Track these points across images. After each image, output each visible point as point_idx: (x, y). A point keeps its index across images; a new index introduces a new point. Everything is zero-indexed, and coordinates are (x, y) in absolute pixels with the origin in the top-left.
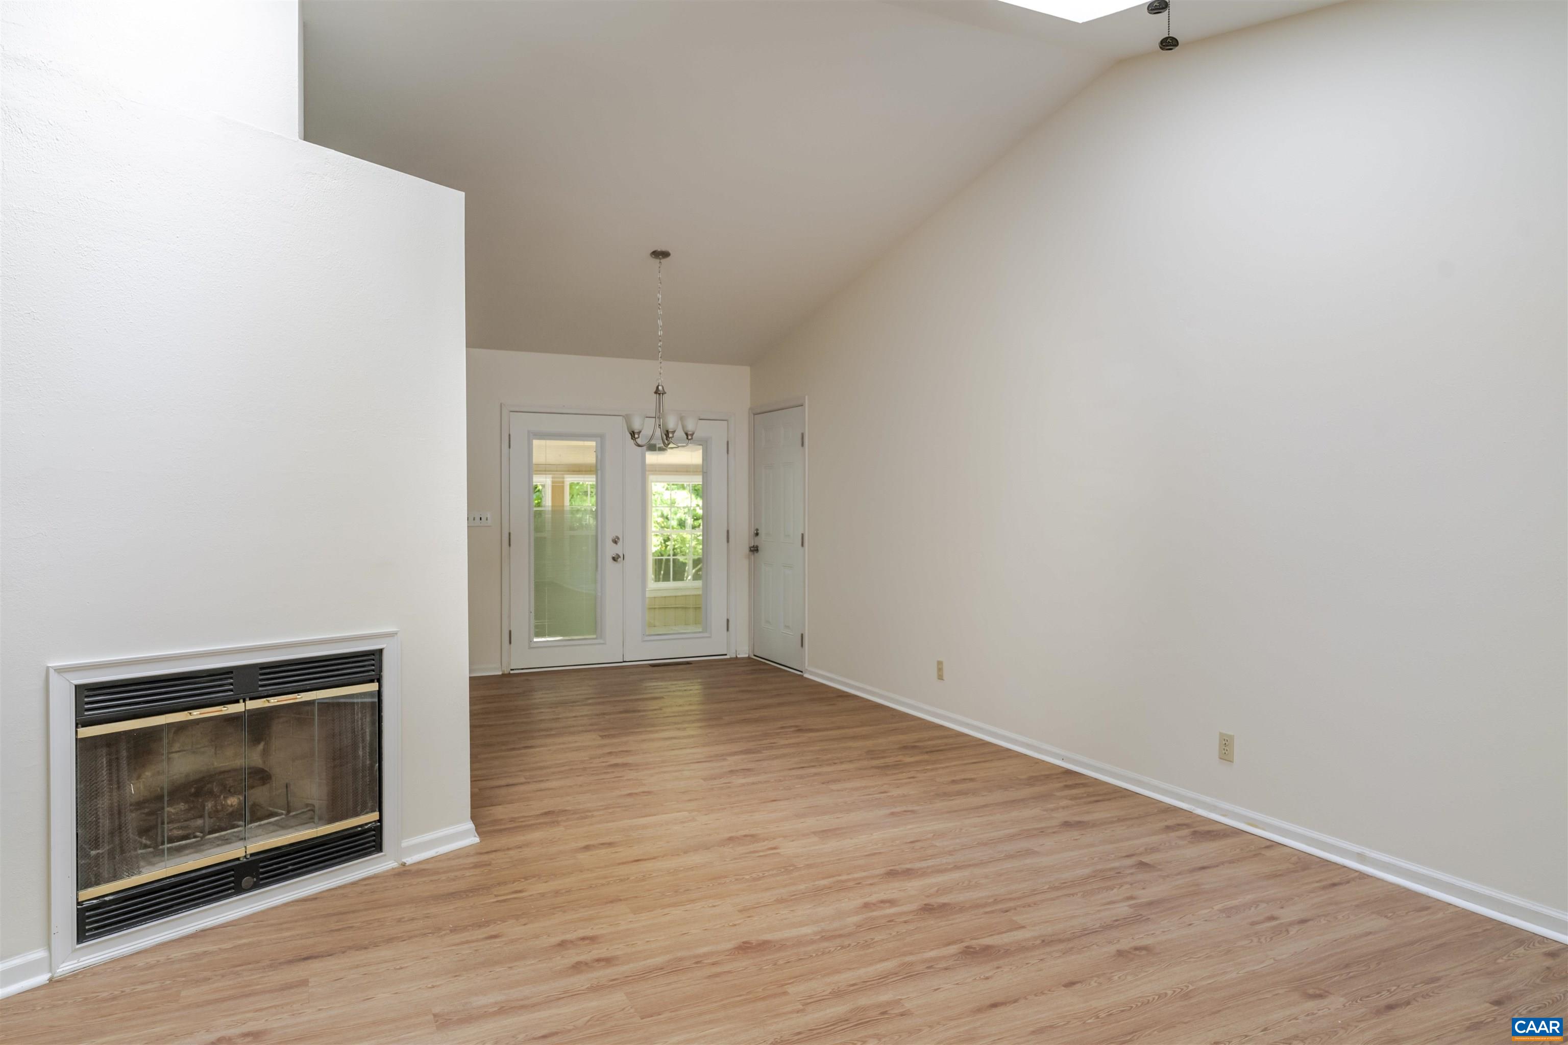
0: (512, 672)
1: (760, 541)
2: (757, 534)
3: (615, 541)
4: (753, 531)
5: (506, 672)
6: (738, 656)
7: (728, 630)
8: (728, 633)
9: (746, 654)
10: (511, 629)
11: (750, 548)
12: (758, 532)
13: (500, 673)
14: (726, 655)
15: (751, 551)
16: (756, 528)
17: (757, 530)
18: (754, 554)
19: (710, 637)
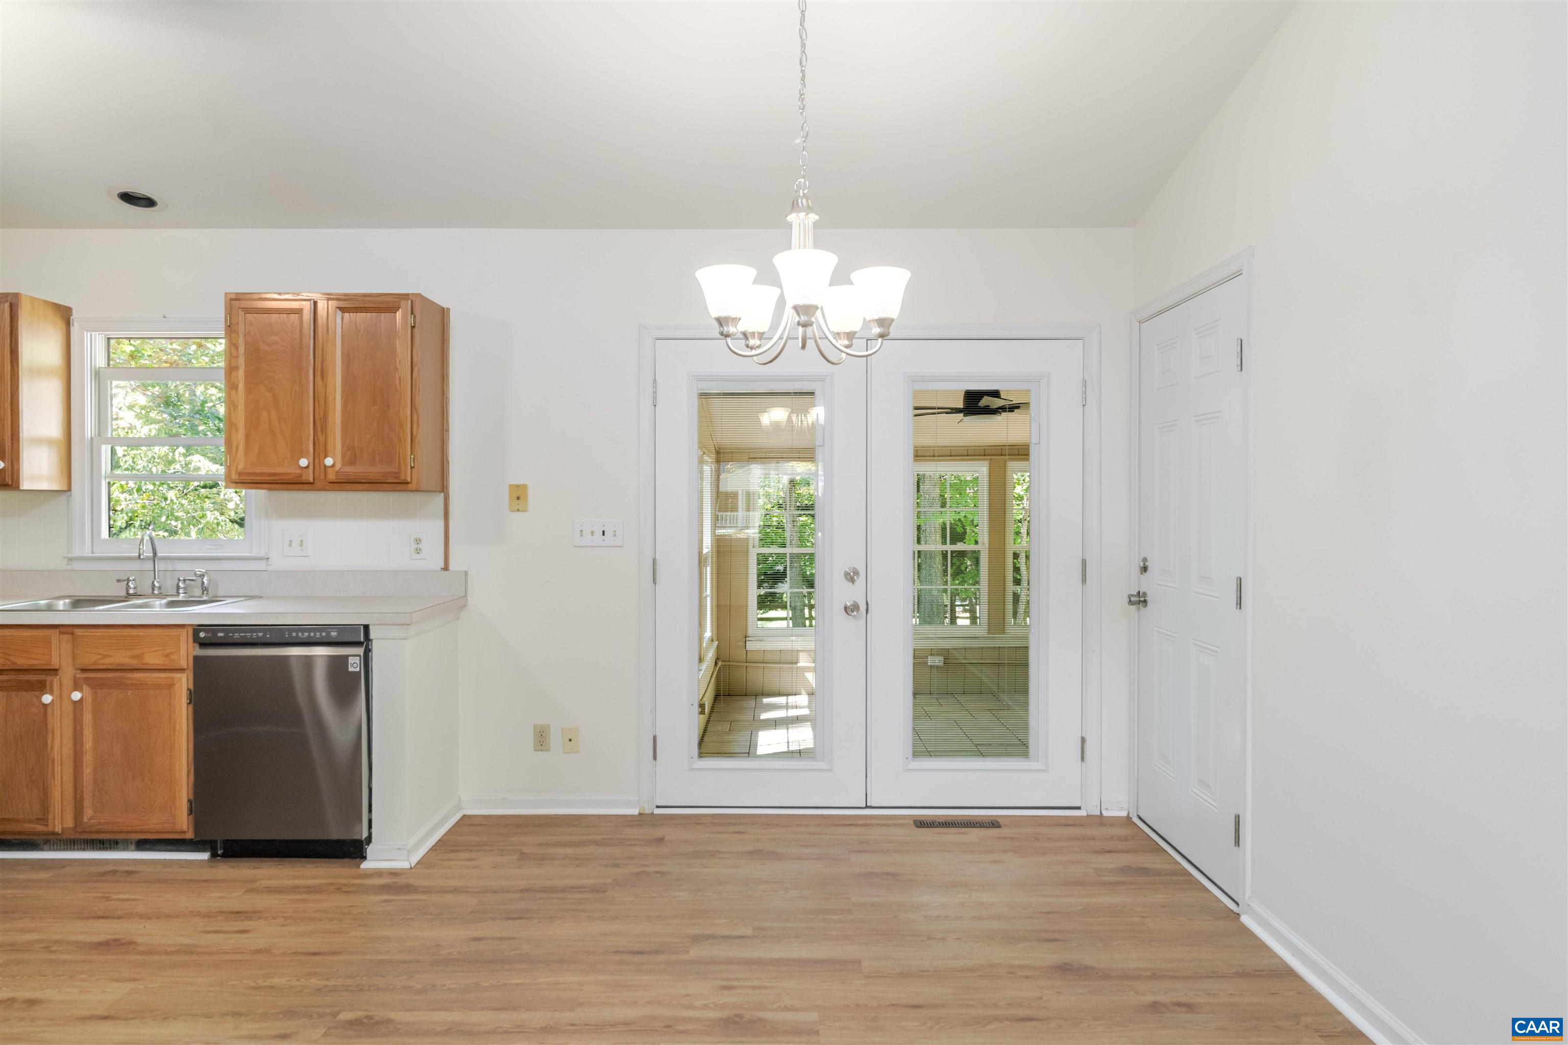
0: (657, 811)
1: (1149, 584)
2: (1145, 569)
3: (851, 577)
4: (1137, 565)
5: (647, 812)
6: (1105, 813)
7: (1083, 759)
8: (1083, 764)
9: (1122, 809)
10: (657, 735)
11: (1130, 596)
12: (1147, 564)
13: (635, 812)
14: (1079, 808)
15: (1131, 602)
16: (1142, 557)
17: (1145, 560)
18: (1139, 609)
19: (1046, 771)
